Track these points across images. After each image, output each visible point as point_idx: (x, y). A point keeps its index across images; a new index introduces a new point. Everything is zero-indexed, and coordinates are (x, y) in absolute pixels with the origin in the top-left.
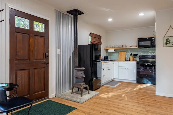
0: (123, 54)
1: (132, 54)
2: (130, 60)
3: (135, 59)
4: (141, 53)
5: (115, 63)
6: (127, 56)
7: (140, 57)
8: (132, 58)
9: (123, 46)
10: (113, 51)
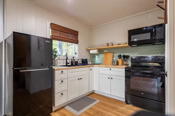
0: (110, 56)
1: (120, 55)
2: (118, 64)
3: (125, 63)
4: (134, 54)
5: (95, 68)
6: (114, 59)
7: (133, 59)
8: (120, 61)
9: (109, 45)
10: (95, 51)
